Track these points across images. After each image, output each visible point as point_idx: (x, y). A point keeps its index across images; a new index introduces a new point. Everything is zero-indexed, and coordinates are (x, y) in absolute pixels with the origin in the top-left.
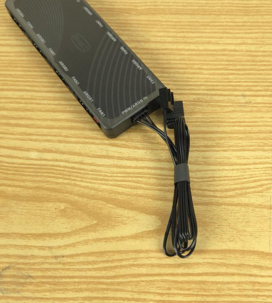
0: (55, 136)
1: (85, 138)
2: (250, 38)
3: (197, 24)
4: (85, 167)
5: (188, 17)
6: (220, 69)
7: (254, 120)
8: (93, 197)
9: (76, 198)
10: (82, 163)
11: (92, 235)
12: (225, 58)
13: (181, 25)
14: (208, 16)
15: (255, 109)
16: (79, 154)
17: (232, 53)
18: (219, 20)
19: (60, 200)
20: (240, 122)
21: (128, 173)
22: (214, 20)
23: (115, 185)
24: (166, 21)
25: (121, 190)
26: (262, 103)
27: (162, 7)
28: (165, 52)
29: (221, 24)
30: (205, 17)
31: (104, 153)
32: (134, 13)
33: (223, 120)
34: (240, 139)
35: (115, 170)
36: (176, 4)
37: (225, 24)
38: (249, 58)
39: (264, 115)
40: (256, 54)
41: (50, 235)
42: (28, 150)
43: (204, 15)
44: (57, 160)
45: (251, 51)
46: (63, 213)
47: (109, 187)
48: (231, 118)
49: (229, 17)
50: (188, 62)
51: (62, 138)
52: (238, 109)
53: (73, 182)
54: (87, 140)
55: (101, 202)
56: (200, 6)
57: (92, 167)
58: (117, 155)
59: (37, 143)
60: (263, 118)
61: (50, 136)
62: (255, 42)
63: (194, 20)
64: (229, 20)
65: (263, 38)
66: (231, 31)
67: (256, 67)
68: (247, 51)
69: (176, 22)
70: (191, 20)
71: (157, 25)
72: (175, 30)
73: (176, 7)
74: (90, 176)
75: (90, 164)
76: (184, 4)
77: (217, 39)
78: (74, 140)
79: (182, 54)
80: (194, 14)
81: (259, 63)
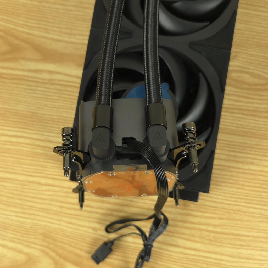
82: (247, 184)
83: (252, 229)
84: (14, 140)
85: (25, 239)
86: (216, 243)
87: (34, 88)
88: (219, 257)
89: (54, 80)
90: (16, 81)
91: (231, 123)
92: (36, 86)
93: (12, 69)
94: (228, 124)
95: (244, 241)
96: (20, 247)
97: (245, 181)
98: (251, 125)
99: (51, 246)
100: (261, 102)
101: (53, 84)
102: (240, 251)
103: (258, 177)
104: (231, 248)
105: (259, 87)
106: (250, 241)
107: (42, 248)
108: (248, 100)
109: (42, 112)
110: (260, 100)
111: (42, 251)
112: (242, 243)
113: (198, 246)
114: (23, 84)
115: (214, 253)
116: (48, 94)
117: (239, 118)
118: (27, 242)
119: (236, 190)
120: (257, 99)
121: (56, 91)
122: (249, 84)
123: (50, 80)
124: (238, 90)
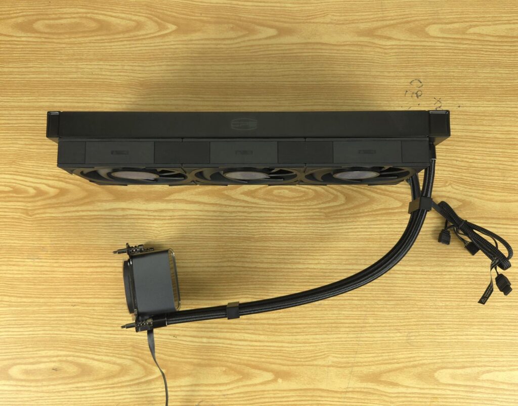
0: (215, 328)
1: (231, 329)
2: (323, 259)
3: (291, 249)
4: (234, 347)
5: (286, 243)
6: (305, 282)
7: (323, 316)
8: (239, 364)
9: (231, 364)
10: (231, 344)
11: (240, 384)
12: (308, 274)
13: (282, 250)
14: (298, 243)
15: (324, 309)
16: (229, 339)
17: (312, 270)
18: (305, 246)
19: (222, 366)
20: (315, 317)
21: (256, 349)
22: (302, 246)
23: (250, 357)
24: (273, 247)
25: (253, 359)
26: (327, 305)
27: (270, 235)
28: (273, 270)
29: (306, 248)
30: (296, 243)
31: (243, 338)
32: (253, 240)
33: (306, 316)
34: (315, 327)
35: (249, 348)
36: (278, 233)
37: (308, 248)
38: (322, 274)
39: (328, 313)
40: (325, 271)
41: (220, 384)
42: (202, 337)
43: (295, 241)
44: (218, 343)
45: (323, 269)
46: (225, 372)
47: (247, 358)
48: (310, 315)
49: (311, 243)
50: (286, 277)
51: (219, 330)
52: (314, 309)
53: (228, 355)
54: (233, 331)
55: (243, 366)
56: (293, 235)
57: (237, 347)
58: (249, 339)
59: (206, 333)
60: (327, 314)
61: (212, 328)
62: (326, 262)
63: (290, 246)
64: (311, 246)
65: (330, 259)
66: (312, 254)
67: (325, 280)
68: (321, 269)
69: (278, 247)
70: (288, 246)
71: (267, 250)
72: (278, 253)
73: (278, 236)
74: (236, 352)
75: (236, 345)
76: (284, 233)
77: (304, 260)
78: (226, 330)
79: (283, 272)
80: (289, 241)
81: (327, 278)
82: (296, 280)
83: (305, 317)
84: (99, 270)
85: (116, 352)
86: (276, 334)
87: (111, 224)
88: (280, 344)
89: (127, 215)
90: (95, 221)
91: (277, 232)
92: (112, 223)
93: (90, 211)
94: (276, 233)
95: (300, 328)
96: (114, 359)
97: (295, 279)
98: (294, 231)
99: (140, 355)
100: (300, 211)
101: (126, 219)
102: (298, 337)
103: (305, 274)
104: (289, 336)
105: (297, 199)
106: (305, 328)
107: (132, 357)
108: (289, 211)
109: (120, 244)
110: (300, 209)
111: (133, 360)
112: (298, 330)
113: (262, 338)
114: (101, 223)
115: (276, 342)
116: (123, 227)
117: (284, 227)
118: (119, 354)
119: (287, 287)
120: (297, 209)
121: (129, 225)
122: (288, 198)
123: (124, 216)
124: (281, 204)
